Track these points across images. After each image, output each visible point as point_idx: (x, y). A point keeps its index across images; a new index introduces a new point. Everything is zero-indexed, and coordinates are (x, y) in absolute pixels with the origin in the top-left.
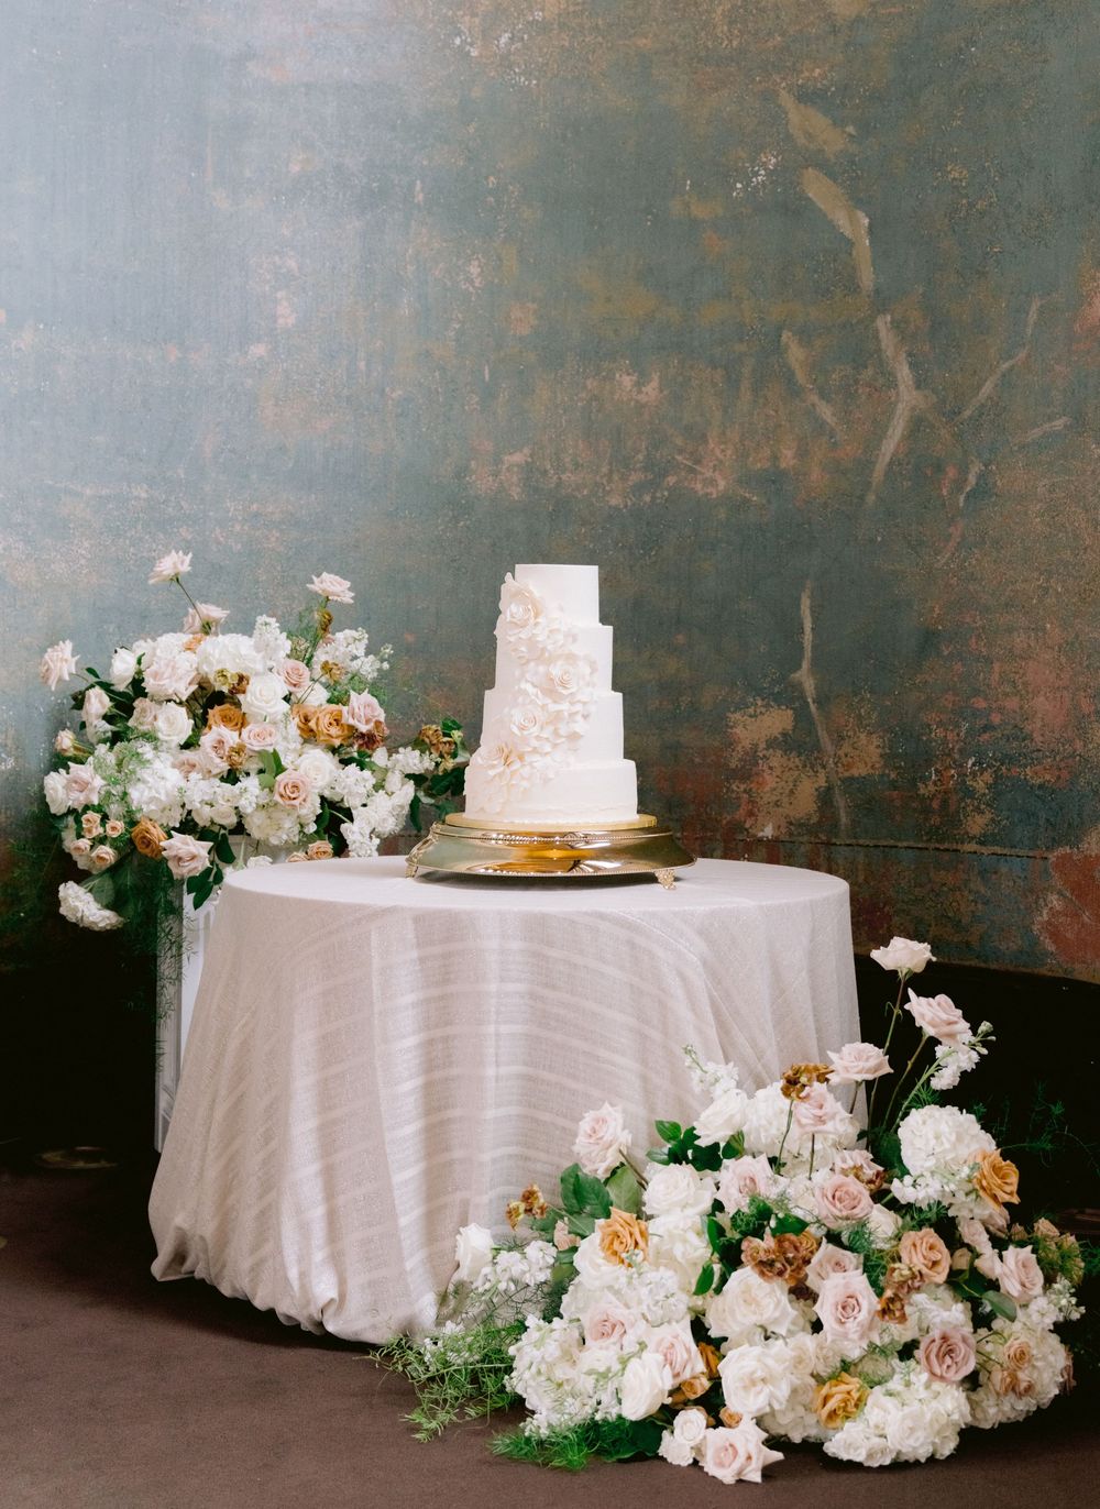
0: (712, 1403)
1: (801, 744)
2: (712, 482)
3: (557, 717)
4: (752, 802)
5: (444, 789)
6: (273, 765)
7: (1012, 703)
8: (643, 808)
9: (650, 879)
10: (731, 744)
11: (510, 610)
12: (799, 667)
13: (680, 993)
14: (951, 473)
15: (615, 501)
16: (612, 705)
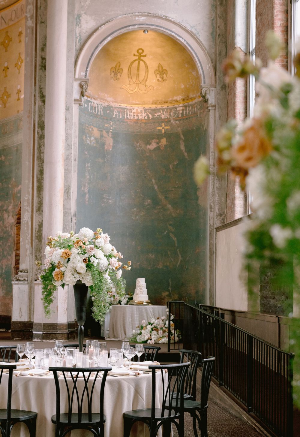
0: (151, 340)
1: (169, 296)
2: (160, 267)
3: (141, 291)
4: (164, 302)
5: (131, 299)
6: (114, 296)
7: (190, 291)
8: (149, 300)
9: (149, 305)
10: (162, 296)
11: (137, 282)
12: (169, 287)
13: (150, 313)
14: (184, 267)
15: (149, 268)
16: (146, 290)
